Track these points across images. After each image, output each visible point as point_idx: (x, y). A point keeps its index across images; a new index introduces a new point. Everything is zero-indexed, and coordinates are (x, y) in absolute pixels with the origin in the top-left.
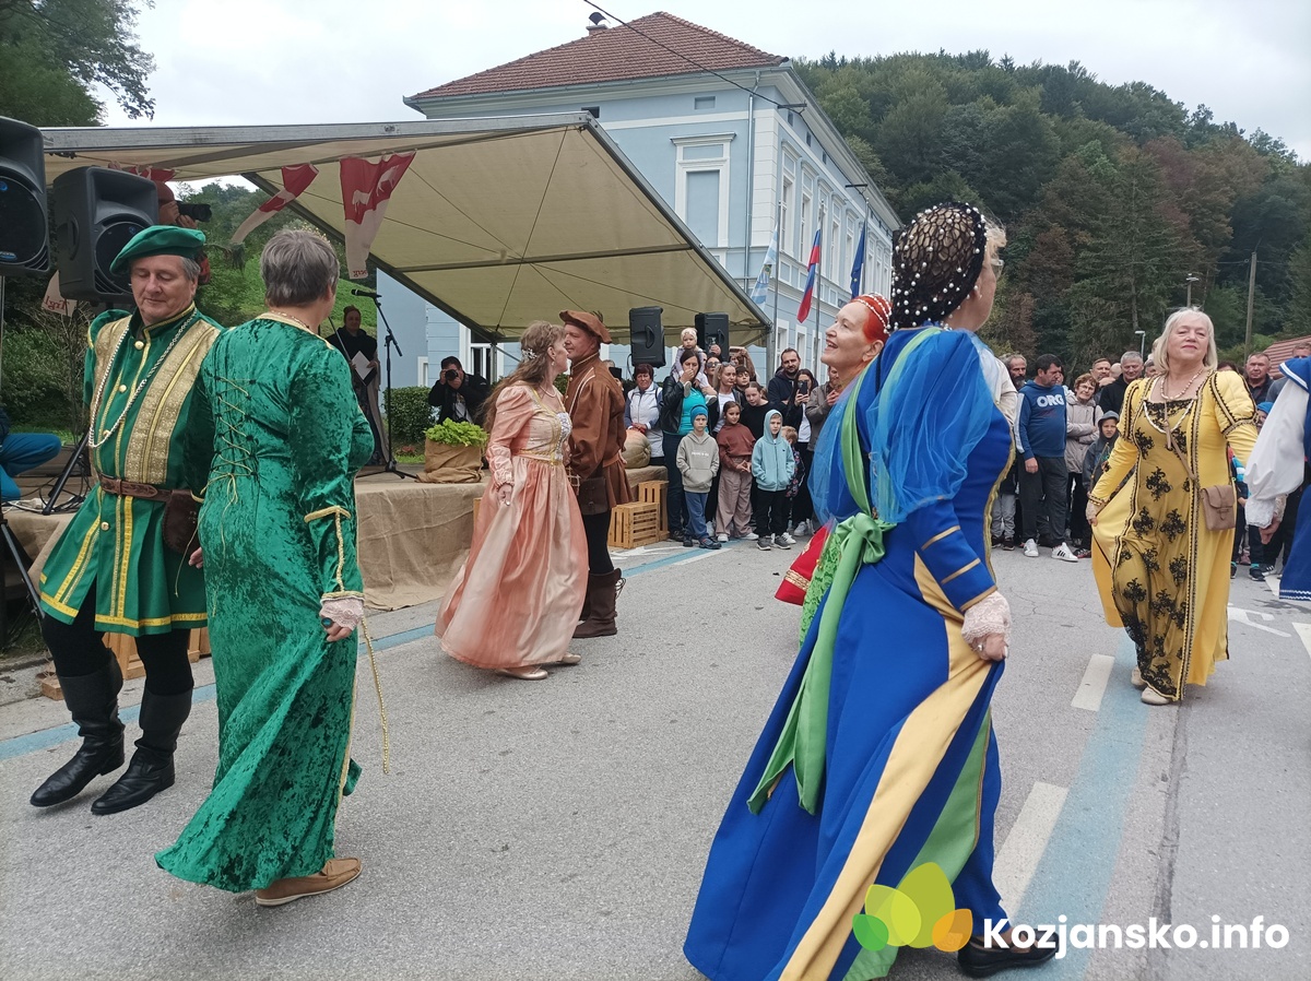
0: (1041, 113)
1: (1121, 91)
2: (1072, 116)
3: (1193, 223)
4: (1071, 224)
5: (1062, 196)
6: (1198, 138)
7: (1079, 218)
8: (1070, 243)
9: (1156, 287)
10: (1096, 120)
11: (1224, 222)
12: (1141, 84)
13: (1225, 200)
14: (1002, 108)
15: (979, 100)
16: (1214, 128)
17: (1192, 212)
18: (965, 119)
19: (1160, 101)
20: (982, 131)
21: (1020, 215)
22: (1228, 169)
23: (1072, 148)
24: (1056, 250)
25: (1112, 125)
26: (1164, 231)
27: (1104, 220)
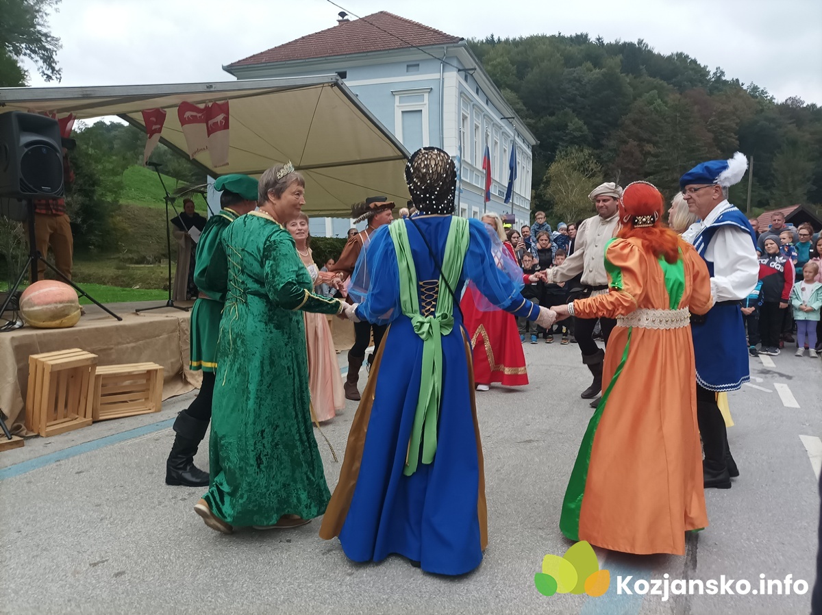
0: (621, 73)
1: (670, 58)
3: (716, 139)
4: (641, 140)
5: (634, 123)
6: (717, 88)
7: (645, 135)
8: (641, 151)
10: (655, 77)
11: (734, 138)
12: (681, 54)
13: (734, 126)
14: (597, 70)
15: (583, 65)
16: (726, 82)
17: (713, 132)
18: (575, 77)
19: (694, 65)
20: (585, 85)
21: (610, 134)
23: (640, 95)
24: (632, 156)
25: (664, 81)
26: (698, 144)
27: (661, 137)
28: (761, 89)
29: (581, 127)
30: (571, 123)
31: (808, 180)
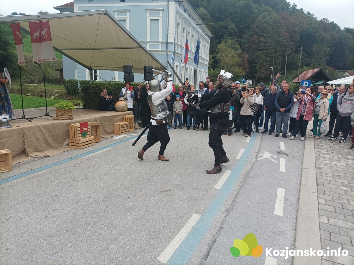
0: (253, 3)
2: (261, 5)
3: (290, 36)
4: (259, 35)
5: (257, 27)
6: (293, 12)
8: (258, 40)
9: (279, 54)
10: (267, 6)
13: (298, 30)
16: (297, 10)
18: (232, 4)
20: (237, 8)
21: (246, 32)
22: (300, 21)
24: (255, 42)
25: (271, 8)
26: (282, 39)
27: (267, 35)
28: (312, 13)
29: (234, 28)
30: (230, 26)
31: (327, 55)
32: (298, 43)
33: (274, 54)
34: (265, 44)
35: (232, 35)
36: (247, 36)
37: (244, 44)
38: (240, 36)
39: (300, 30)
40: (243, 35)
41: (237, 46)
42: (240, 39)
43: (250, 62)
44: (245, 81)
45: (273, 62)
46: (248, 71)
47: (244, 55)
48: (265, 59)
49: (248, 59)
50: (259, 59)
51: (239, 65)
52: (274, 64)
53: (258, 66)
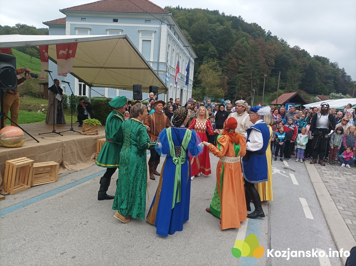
0: (231, 28)
1: (251, 25)
2: (239, 30)
3: (266, 60)
4: (238, 58)
5: (236, 50)
6: (268, 39)
7: (240, 57)
8: (237, 63)
9: (257, 77)
10: (244, 32)
11: (273, 61)
12: (255, 23)
14: (222, 26)
15: (216, 23)
16: (272, 37)
17: (266, 58)
18: (212, 28)
19: (260, 28)
20: (217, 32)
21: (225, 55)
22: (274, 47)
23: (239, 39)
24: (234, 65)
25: (248, 33)
26: (260, 63)
27: (246, 59)
28: (285, 41)
29: (214, 51)
30: (210, 48)
31: (300, 80)
32: (273, 68)
33: (252, 77)
34: (244, 67)
35: (212, 57)
36: (226, 59)
37: (223, 66)
38: (220, 58)
39: (275, 55)
40: (223, 58)
41: (218, 68)
42: (220, 61)
43: (229, 84)
44: (224, 101)
45: (252, 84)
46: (227, 92)
47: (223, 76)
48: (244, 81)
49: (227, 80)
50: (238, 80)
51: (219, 86)
52: (252, 86)
53: (237, 88)
